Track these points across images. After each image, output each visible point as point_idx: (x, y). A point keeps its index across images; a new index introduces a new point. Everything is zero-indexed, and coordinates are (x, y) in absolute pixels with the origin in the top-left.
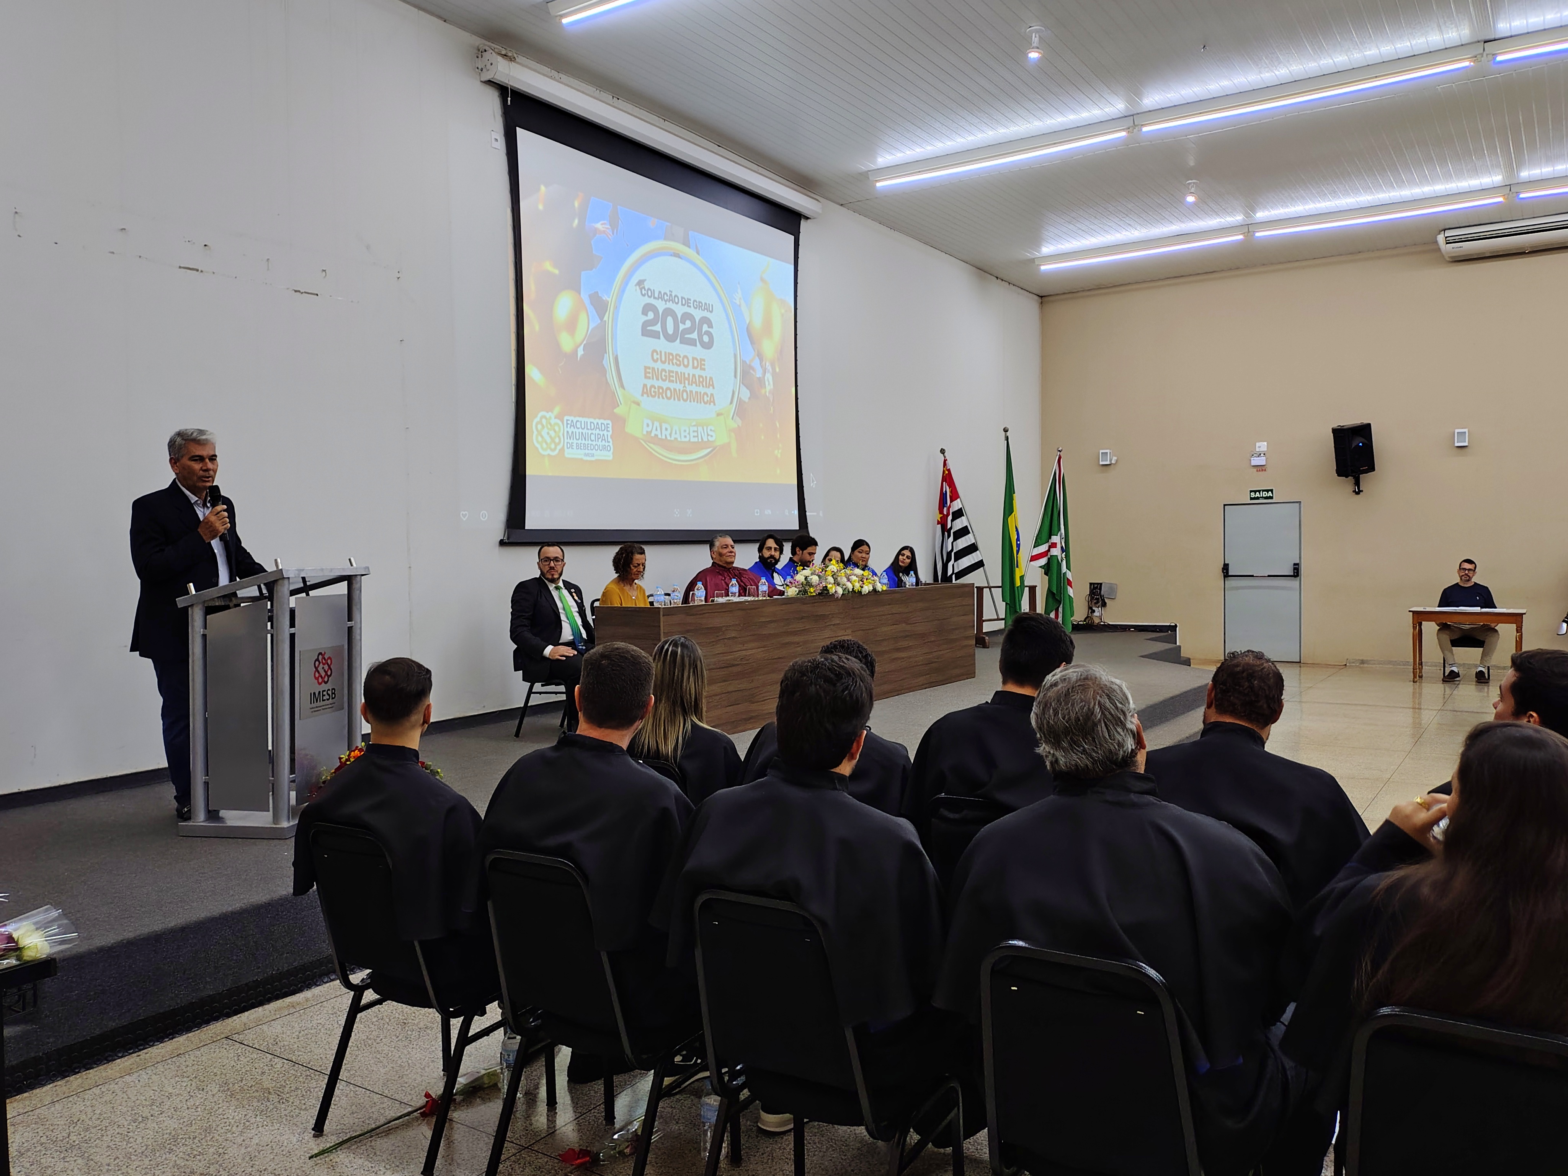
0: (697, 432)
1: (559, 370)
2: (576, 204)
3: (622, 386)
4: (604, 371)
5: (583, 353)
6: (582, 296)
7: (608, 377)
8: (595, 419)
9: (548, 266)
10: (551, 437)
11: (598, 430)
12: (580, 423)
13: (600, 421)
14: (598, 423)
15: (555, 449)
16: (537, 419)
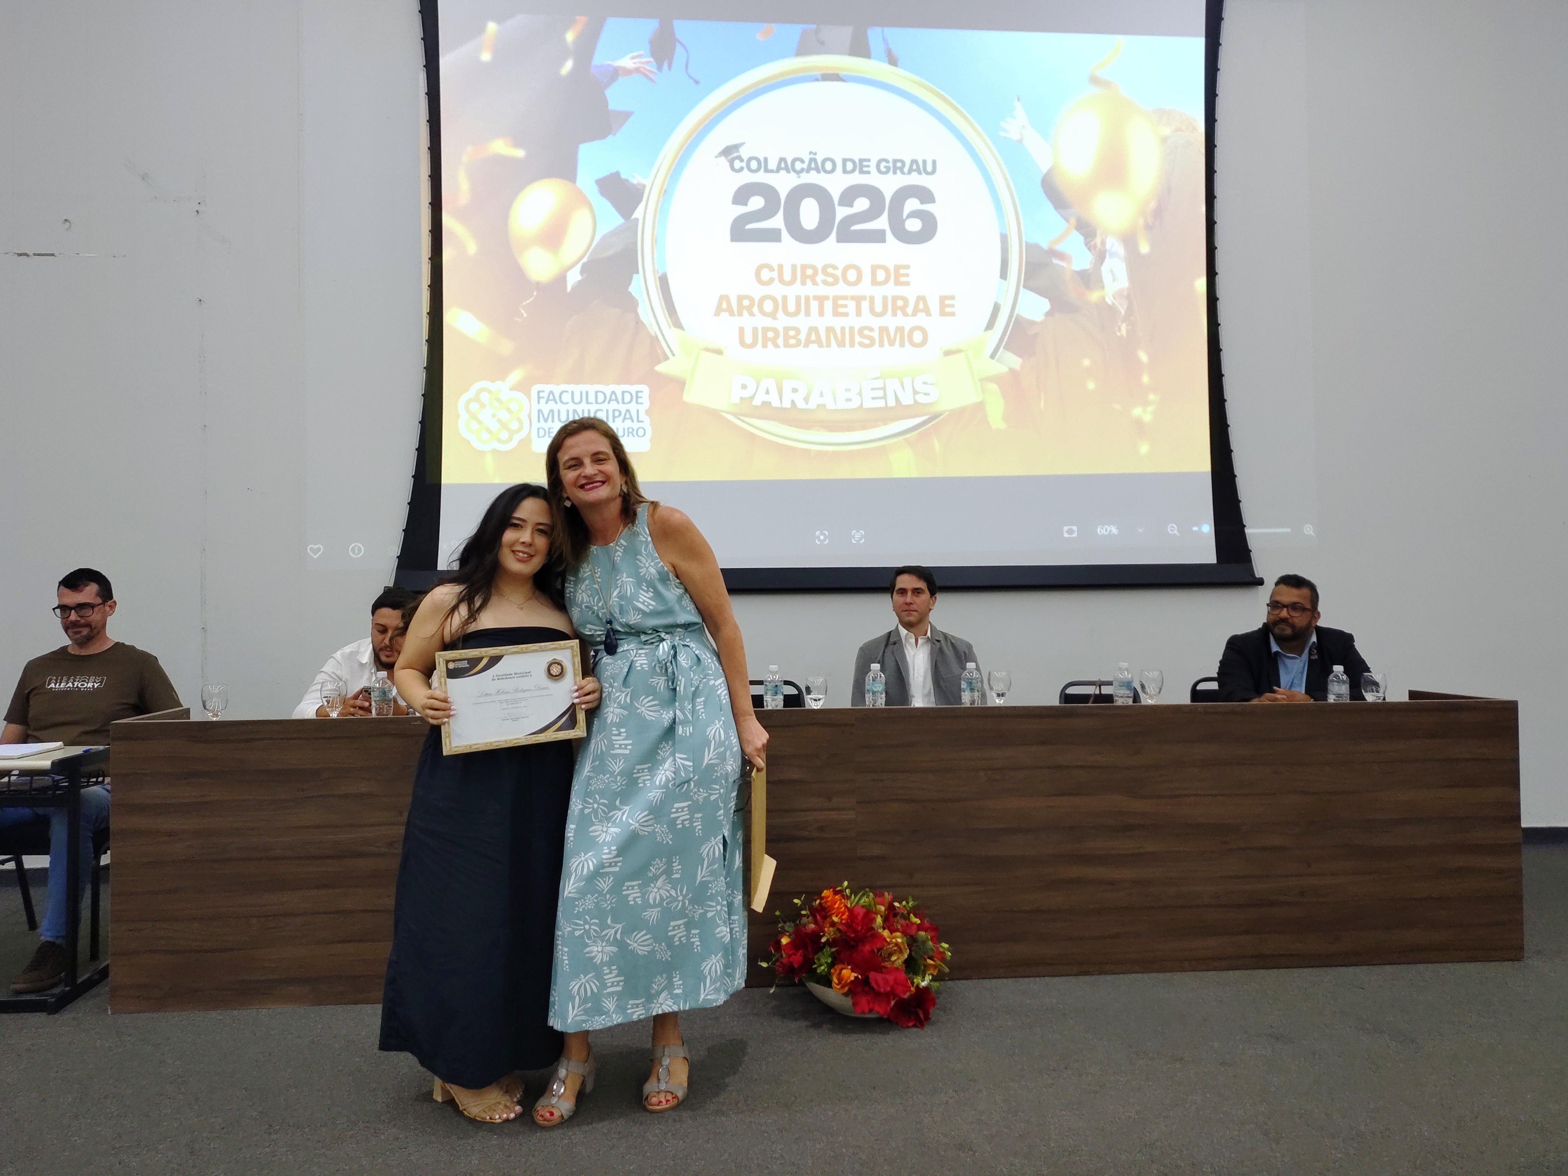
0: (884, 389)
1: (523, 311)
2: (570, 36)
3: (678, 324)
4: (631, 304)
5: (579, 278)
6: (579, 183)
7: (640, 310)
8: (607, 384)
9: (501, 147)
10: (499, 421)
11: (613, 403)
12: (570, 393)
13: (619, 389)
14: (613, 392)
15: (509, 440)
16: (471, 393)
